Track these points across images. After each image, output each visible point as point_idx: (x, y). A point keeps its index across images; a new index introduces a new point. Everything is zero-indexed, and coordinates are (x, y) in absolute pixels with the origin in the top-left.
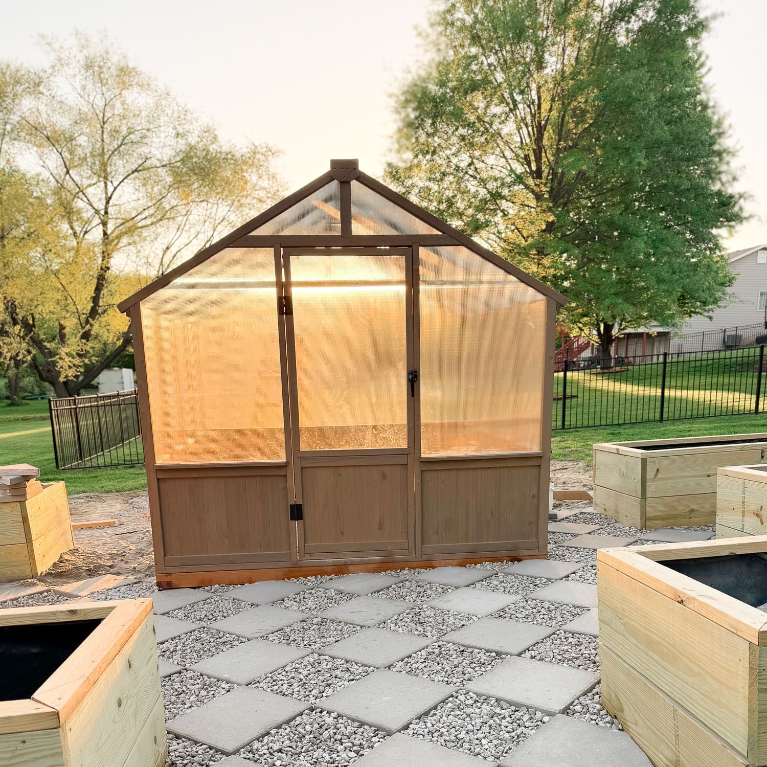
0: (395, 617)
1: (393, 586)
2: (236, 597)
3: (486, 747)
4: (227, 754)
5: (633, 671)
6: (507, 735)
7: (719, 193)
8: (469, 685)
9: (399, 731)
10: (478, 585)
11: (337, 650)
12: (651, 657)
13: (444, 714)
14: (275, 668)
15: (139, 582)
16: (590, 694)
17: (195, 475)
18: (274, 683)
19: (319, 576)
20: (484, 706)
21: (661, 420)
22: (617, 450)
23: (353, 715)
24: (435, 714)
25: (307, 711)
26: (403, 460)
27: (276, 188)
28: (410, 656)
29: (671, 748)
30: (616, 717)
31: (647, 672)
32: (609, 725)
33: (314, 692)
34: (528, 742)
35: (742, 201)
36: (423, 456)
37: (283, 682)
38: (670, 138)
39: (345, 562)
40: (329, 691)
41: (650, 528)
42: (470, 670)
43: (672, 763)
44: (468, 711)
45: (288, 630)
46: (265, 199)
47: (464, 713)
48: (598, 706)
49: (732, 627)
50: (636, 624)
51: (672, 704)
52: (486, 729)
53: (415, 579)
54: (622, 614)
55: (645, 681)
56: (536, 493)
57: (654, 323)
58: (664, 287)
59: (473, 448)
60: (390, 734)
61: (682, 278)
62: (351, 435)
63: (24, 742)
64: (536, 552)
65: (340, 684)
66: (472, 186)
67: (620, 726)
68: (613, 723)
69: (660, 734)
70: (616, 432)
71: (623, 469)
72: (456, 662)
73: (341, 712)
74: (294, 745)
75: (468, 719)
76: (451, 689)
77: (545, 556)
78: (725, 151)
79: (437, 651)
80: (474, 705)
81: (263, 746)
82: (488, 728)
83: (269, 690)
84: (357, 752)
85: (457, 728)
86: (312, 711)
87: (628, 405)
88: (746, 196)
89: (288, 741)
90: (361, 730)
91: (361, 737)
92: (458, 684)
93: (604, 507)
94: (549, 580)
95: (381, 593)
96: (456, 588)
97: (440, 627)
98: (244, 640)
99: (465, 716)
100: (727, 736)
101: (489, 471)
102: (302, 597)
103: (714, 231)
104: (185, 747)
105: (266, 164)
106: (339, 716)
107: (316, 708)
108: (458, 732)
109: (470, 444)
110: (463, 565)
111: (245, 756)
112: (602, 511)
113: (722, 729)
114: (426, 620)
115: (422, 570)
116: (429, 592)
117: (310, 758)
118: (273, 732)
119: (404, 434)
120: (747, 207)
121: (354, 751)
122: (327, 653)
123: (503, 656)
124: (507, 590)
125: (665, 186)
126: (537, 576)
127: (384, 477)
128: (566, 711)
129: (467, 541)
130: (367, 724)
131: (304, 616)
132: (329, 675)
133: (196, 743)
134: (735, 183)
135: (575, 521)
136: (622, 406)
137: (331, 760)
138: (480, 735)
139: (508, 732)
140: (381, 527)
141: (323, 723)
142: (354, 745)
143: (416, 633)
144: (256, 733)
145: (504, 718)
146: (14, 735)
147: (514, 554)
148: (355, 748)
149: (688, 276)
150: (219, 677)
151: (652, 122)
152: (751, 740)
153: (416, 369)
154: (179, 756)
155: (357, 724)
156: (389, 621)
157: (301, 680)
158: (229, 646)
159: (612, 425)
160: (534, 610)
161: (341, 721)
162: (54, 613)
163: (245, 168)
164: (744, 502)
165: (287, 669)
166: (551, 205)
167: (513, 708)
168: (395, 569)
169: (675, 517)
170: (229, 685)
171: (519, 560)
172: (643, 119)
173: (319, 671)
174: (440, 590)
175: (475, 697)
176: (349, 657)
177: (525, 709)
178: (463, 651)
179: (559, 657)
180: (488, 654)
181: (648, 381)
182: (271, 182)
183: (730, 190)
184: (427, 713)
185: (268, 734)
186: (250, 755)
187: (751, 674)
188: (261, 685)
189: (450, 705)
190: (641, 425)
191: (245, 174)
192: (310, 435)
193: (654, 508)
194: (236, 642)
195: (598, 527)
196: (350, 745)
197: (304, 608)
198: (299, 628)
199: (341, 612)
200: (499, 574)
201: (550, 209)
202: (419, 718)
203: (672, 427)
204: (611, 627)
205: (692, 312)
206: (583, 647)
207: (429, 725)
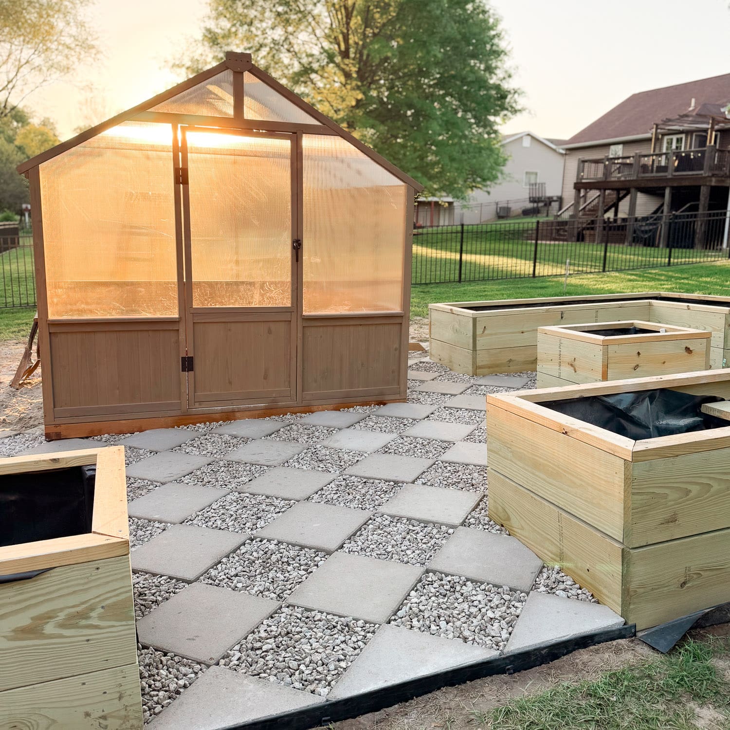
0: (296, 457)
1: (282, 430)
2: (131, 445)
3: (412, 556)
4: (189, 582)
5: (521, 488)
6: (424, 546)
7: (497, 87)
8: (381, 509)
9: (337, 550)
10: (357, 426)
11: (254, 487)
12: (537, 476)
13: (370, 534)
14: (202, 507)
15: (19, 434)
16: (477, 510)
17: (89, 329)
18: (207, 520)
19: (208, 423)
20: (399, 525)
21: (460, 281)
22: (451, 310)
23: (293, 541)
24: (361, 535)
25: (248, 541)
26: (287, 317)
27: (84, 37)
28: (322, 489)
29: (555, 544)
30: (502, 526)
31: (534, 487)
32: (499, 532)
33: (248, 525)
34: (444, 549)
35: (516, 96)
36: (304, 313)
37: (215, 518)
38: (459, 37)
39: (233, 409)
40: (260, 523)
41: (479, 375)
42: (377, 497)
43: (556, 555)
44: (388, 530)
45: (199, 473)
46: (73, 46)
47: (385, 531)
48: (487, 519)
49: (610, 449)
50: (522, 451)
51: (557, 510)
52: (407, 543)
53: (300, 422)
54: (511, 445)
55: (532, 494)
56: (398, 346)
57: (444, 194)
58: (455, 165)
59: (347, 308)
60: (329, 553)
61: (469, 159)
62: (240, 294)
63: (98, 569)
64: (398, 397)
65: (269, 516)
66: (285, 58)
67: (507, 532)
68: (502, 530)
69: (545, 534)
70: (426, 290)
71: (457, 326)
72: (363, 491)
73: (281, 539)
74: (247, 569)
75: (389, 536)
76: (367, 514)
77: (405, 400)
78: (502, 51)
79: (343, 483)
80: (391, 525)
81: (219, 573)
82: (408, 542)
83: (204, 526)
84: (306, 570)
85: (384, 544)
86: (252, 540)
87: (428, 266)
88: (519, 91)
89: (241, 567)
90: (303, 552)
91: (305, 558)
92: (371, 509)
93: (439, 357)
94: (414, 420)
95: (273, 436)
96: (340, 429)
97: (338, 463)
98: (158, 484)
99: (386, 534)
100: (605, 529)
101: (360, 328)
102: (199, 443)
103: (492, 118)
104: (146, 579)
105: (73, 12)
106: (279, 543)
107: (255, 538)
108: (385, 547)
109: (345, 304)
110: (337, 409)
111: (206, 581)
112: (437, 361)
113: (601, 525)
114: (324, 458)
115: (303, 415)
116: (317, 434)
117: (266, 579)
118: (224, 560)
119: (288, 294)
120: (520, 102)
121: (303, 570)
122: (247, 491)
123: (400, 484)
124: (383, 429)
125: (454, 77)
126: (405, 416)
127: (270, 332)
128: (463, 524)
129: (341, 389)
130: (307, 547)
131: (210, 460)
132: (256, 509)
133: (154, 575)
134: (510, 80)
135: (418, 370)
136: (424, 267)
137: (286, 579)
138: (404, 548)
139: (424, 543)
140: (265, 378)
141: (267, 549)
142: (301, 565)
143: (320, 469)
144: (210, 563)
145: (417, 533)
146: (90, 563)
147: (380, 398)
148: (302, 567)
149: (474, 157)
150: (150, 517)
151: (444, 21)
152: (625, 530)
153: (299, 238)
154: (144, 587)
155: (297, 548)
156: (291, 461)
157: (232, 515)
158: (145, 491)
159: (421, 284)
160: (412, 446)
161: (282, 547)
162: (36, 462)
163: (51, 13)
164: (560, 355)
165: (214, 506)
166: (359, 83)
167: (422, 525)
168: (278, 414)
169: (497, 366)
170: (163, 524)
171: (384, 404)
172: (437, 18)
173: (245, 507)
174: (325, 431)
175: (389, 518)
176: (268, 493)
177: (432, 525)
178: (365, 482)
179: (445, 483)
180: (387, 483)
181: (439, 244)
182: (79, 29)
183: (506, 86)
184: (354, 534)
185: (220, 562)
186: (210, 581)
187: (625, 483)
188: (195, 522)
189: (371, 526)
190: (444, 285)
191: (52, 20)
192: (202, 294)
193: (483, 359)
194: (151, 487)
195: (437, 374)
196: (298, 565)
197: (204, 452)
198: (209, 471)
199: (243, 453)
200: (372, 416)
201: (358, 88)
202: (350, 539)
203: (470, 288)
204: (499, 455)
205: (473, 186)
206: (460, 473)
207: (360, 543)
